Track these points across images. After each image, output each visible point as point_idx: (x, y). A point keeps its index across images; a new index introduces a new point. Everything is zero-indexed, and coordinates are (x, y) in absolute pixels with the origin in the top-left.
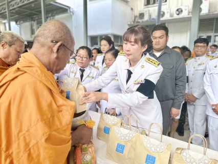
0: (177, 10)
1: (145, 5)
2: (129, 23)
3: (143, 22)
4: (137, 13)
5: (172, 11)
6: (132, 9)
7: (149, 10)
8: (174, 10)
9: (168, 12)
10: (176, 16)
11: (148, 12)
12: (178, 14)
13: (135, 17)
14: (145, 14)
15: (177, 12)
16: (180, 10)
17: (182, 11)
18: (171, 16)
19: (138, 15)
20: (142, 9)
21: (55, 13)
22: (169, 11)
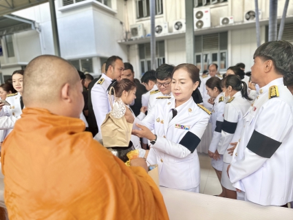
0: (176, 24)
1: (138, 18)
2: (120, 41)
3: (136, 39)
4: (128, 28)
5: (170, 25)
6: (121, 23)
7: (143, 25)
8: (172, 24)
9: (165, 27)
10: (175, 32)
11: (141, 27)
12: (178, 29)
13: (127, 33)
14: (138, 29)
15: (177, 27)
16: (179, 24)
17: (181, 25)
18: (170, 31)
19: (130, 31)
20: (135, 23)
21: (12, 29)
22: (167, 25)
